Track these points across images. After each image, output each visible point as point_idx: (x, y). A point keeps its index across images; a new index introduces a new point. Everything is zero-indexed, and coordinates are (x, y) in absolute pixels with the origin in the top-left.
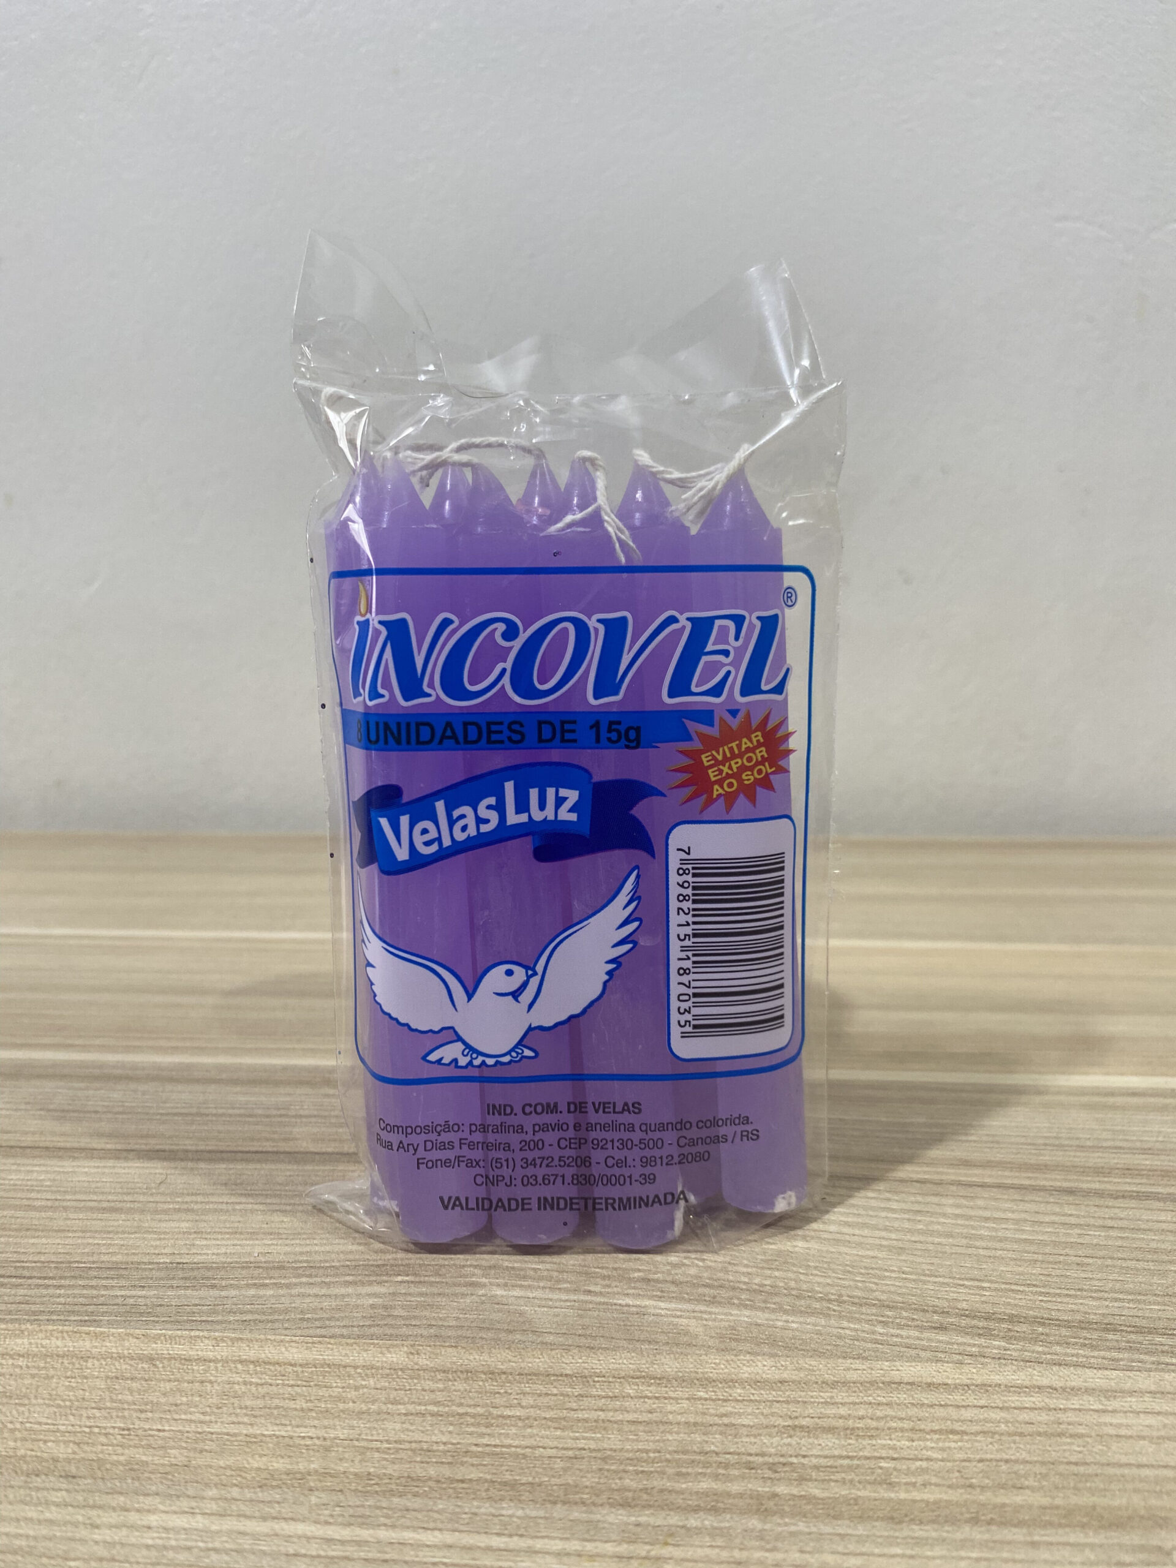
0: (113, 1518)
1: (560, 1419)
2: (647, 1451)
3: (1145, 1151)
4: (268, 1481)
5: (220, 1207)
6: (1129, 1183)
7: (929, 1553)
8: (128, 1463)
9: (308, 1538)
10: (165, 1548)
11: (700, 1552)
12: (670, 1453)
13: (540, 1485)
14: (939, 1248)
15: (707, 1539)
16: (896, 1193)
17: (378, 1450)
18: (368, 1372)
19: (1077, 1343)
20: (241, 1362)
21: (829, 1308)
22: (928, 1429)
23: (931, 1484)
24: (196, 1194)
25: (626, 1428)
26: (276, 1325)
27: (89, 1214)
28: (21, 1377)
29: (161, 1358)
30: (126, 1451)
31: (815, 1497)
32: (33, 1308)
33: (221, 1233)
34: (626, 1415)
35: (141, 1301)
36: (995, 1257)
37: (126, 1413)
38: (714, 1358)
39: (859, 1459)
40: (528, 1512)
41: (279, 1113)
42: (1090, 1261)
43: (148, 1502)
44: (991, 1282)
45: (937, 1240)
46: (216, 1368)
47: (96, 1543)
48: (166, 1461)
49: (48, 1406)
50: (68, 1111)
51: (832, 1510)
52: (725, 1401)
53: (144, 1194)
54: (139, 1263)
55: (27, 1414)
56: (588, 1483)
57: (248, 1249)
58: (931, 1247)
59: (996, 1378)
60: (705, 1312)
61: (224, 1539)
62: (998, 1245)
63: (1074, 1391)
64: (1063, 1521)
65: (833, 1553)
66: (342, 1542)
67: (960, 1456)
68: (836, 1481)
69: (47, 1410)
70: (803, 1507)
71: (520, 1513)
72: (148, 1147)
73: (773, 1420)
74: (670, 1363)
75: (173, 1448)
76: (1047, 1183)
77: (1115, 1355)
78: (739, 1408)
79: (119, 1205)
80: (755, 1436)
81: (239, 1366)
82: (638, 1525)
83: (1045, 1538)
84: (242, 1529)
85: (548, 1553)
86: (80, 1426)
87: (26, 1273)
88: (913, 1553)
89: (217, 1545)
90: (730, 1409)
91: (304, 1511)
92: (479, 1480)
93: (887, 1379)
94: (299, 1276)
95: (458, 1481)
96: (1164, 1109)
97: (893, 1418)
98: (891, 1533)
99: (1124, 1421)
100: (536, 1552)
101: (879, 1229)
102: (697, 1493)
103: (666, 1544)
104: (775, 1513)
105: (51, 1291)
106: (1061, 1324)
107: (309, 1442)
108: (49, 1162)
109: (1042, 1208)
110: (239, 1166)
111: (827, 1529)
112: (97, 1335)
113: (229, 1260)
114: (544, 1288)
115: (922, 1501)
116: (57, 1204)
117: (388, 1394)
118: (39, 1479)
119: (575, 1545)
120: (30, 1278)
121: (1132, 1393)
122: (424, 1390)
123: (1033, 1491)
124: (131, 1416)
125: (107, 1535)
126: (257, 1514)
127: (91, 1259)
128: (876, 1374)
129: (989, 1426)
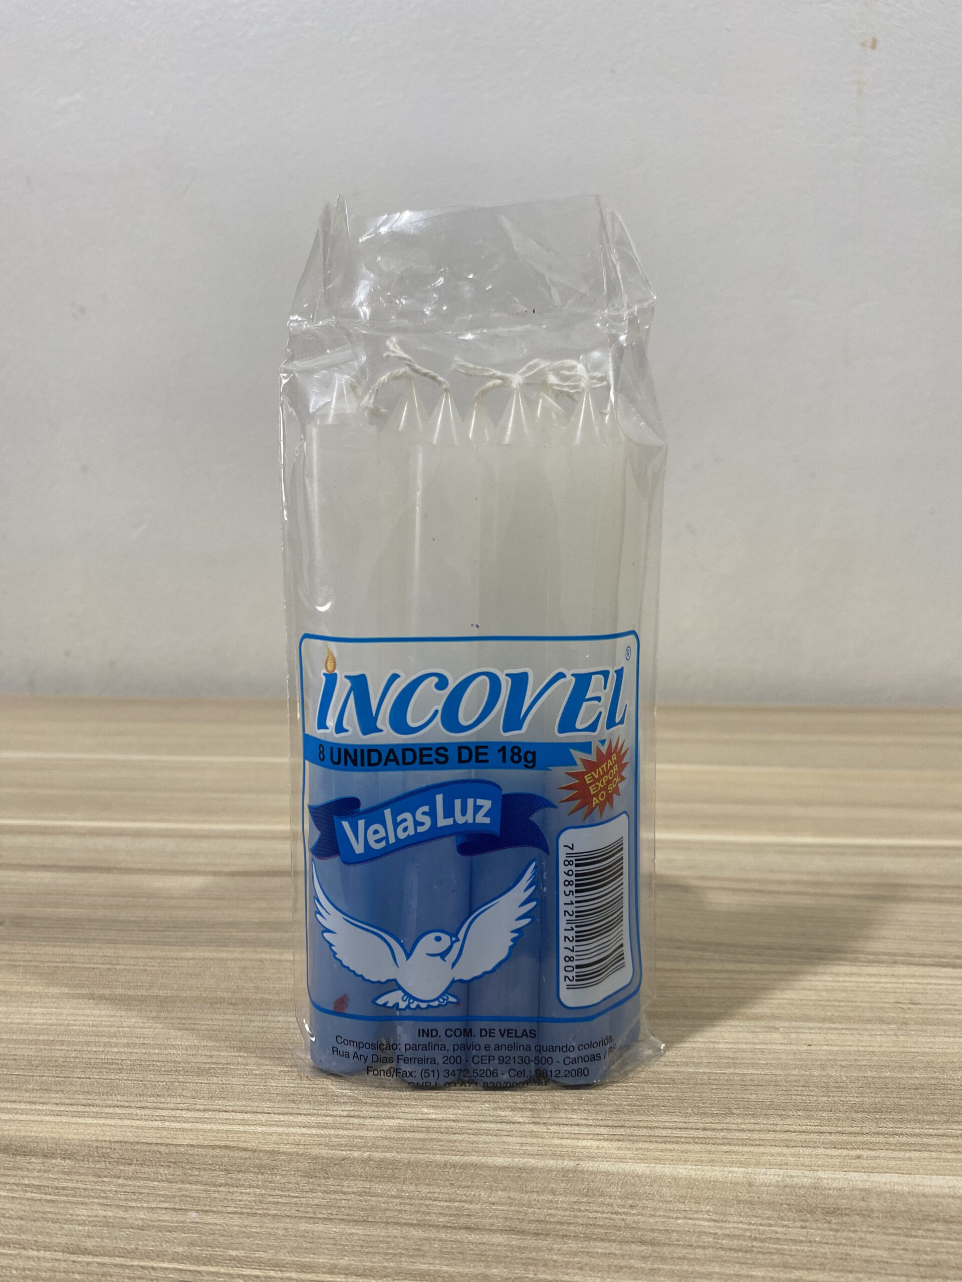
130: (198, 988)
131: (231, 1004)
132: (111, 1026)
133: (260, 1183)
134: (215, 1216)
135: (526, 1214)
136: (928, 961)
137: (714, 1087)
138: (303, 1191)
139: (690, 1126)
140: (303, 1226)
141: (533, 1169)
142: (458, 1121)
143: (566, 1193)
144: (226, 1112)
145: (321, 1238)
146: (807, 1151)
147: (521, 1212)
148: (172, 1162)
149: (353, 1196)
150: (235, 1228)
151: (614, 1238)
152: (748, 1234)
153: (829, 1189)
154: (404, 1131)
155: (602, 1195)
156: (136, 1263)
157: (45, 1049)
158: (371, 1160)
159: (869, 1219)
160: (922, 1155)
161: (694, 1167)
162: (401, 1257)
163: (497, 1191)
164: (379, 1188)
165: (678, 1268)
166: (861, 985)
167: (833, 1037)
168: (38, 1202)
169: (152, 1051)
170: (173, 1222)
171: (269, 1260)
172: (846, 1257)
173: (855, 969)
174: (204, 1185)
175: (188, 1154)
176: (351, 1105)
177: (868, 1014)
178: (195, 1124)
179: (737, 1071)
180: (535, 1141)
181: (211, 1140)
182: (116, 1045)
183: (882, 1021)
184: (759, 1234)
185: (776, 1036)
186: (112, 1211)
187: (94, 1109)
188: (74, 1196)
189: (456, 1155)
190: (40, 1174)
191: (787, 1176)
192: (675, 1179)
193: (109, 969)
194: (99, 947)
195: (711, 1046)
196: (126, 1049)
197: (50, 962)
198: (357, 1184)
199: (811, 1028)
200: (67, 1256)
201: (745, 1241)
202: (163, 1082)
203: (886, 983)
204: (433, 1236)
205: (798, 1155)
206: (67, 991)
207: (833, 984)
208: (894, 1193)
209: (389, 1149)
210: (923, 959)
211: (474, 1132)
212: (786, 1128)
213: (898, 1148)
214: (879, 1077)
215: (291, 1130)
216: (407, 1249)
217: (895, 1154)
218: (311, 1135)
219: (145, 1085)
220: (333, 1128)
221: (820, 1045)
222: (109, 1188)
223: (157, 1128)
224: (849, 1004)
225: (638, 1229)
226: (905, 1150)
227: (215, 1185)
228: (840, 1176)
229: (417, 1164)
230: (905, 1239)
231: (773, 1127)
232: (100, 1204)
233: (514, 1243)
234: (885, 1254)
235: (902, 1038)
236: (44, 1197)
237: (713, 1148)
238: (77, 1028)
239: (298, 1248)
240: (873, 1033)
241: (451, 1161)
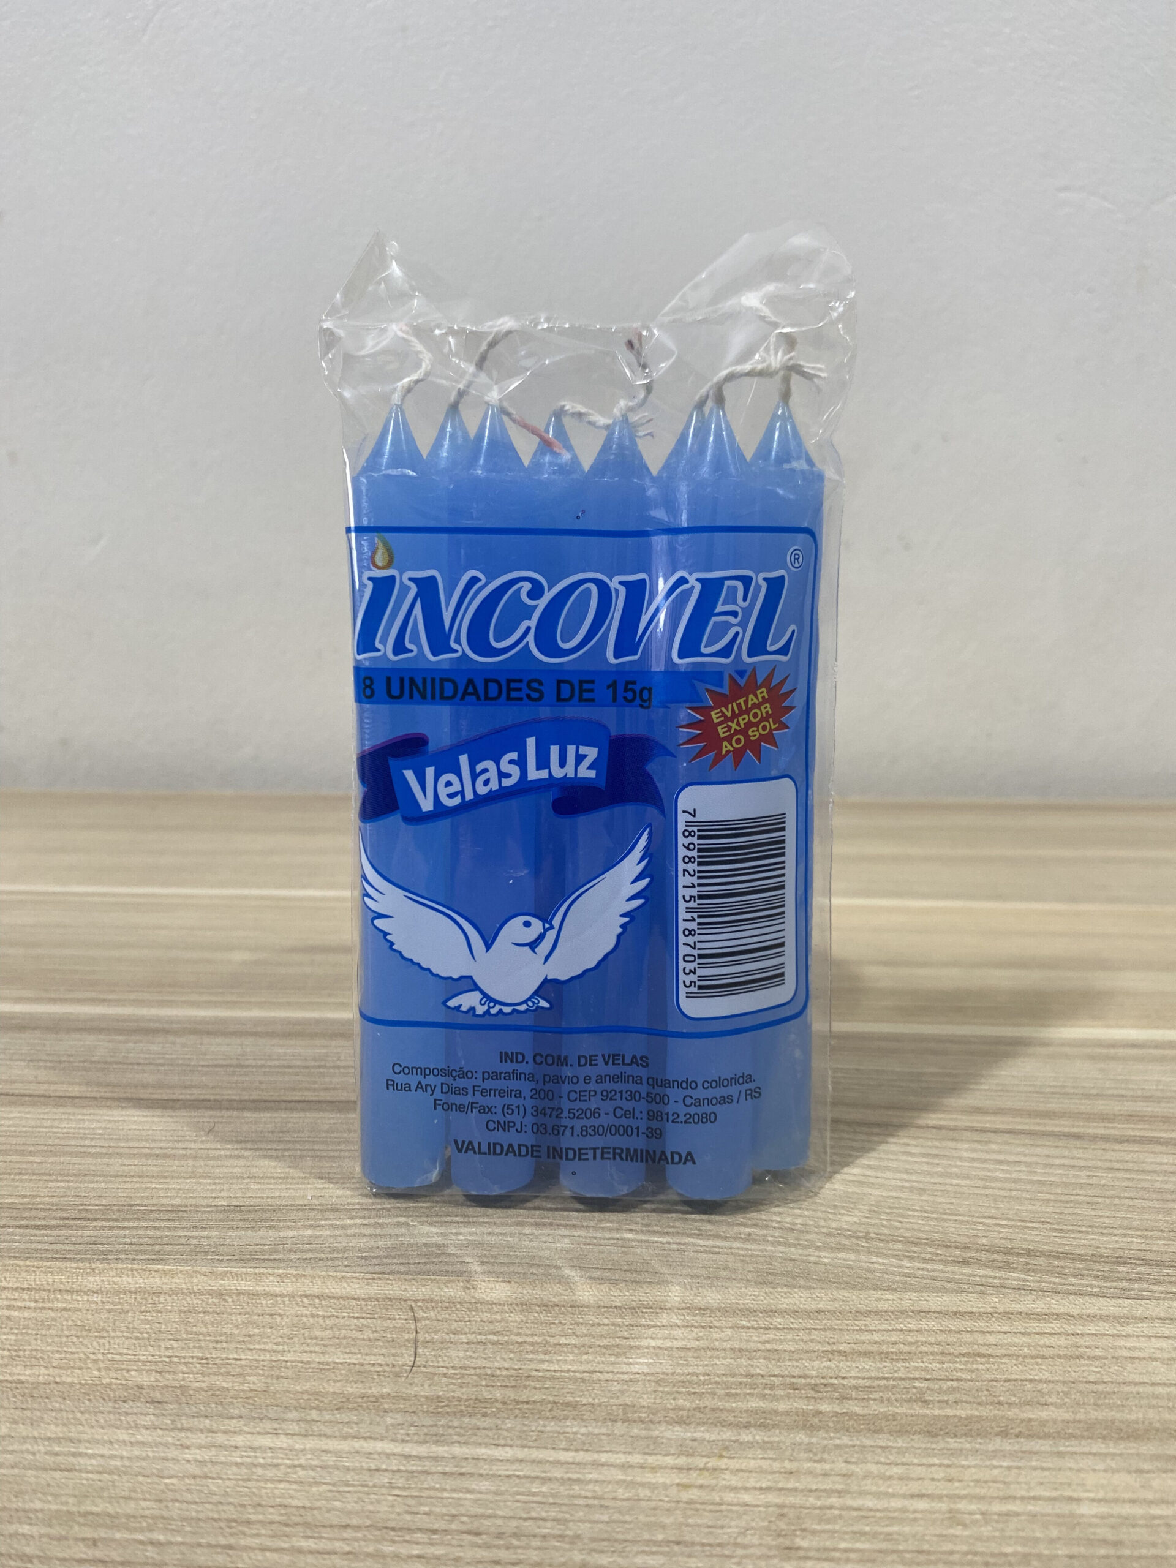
0: (201, 1439)
1: (614, 1346)
2: (697, 1375)
3: (1148, 1099)
4: (343, 1404)
5: (270, 1153)
6: (1133, 1129)
7: (964, 1463)
8: (210, 1389)
9: (388, 1455)
10: (255, 1466)
11: (752, 1464)
12: (718, 1376)
13: (600, 1405)
14: (958, 1189)
15: (759, 1451)
16: (914, 1138)
17: (445, 1375)
18: (429, 1305)
19: (1089, 1275)
20: (306, 1296)
21: (858, 1245)
22: (956, 1352)
23: (962, 1401)
24: (245, 1142)
25: (676, 1354)
26: (336, 1263)
27: (144, 1160)
28: (97, 1311)
29: (230, 1295)
30: (206, 1379)
31: (859, 1415)
32: (102, 1248)
33: (273, 1178)
34: (675, 1342)
35: (204, 1241)
36: (1011, 1197)
37: (203, 1344)
38: (753, 1291)
39: (895, 1379)
40: (590, 1429)
41: (317, 1064)
42: (1100, 1200)
43: (233, 1424)
44: (1008, 1219)
45: (955, 1182)
46: (284, 1302)
47: (188, 1461)
48: (246, 1387)
49: (127, 1338)
50: (110, 1063)
51: (873, 1425)
52: (767, 1329)
53: (195, 1141)
54: (197, 1206)
55: (107, 1346)
56: (645, 1404)
57: (301, 1193)
58: (950, 1188)
59: (1018, 1307)
60: (742, 1249)
61: (309, 1456)
62: (1013, 1186)
63: (1091, 1318)
64: (1085, 1434)
65: (877, 1463)
66: (420, 1458)
67: (988, 1376)
68: (875, 1400)
69: (127, 1342)
70: (845, 1423)
71: (583, 1430)
72: (193, 1098)
73: (812, 1346)
74: (712, 1295)
75: (251, 1375)
76: (1057, 1129)
77: (1126, 1285)
78: (780, 1335)
79: (170, 1152)
80: (797, 1360)
81: (305, 1300)
82: (695, 1440)
83: (1069, 1449)
84: (324, 1447)
85: (612, 1465)
86: (160, 1356)
87: (91, 1216)
88: (950, 1463)
89: (302, 1461)
90: (772, 1336)
91: (381, 1430)
92: (542, 1402)
93: (917, 1308)
94: (352, 1218)
95: (523, 1402)
96: (1163, 1059)
97: (923, 1343)
98: (929, 1445)
99: (1137, 1345)
100: (603, 1465)
101: (901, 1172)
102: (747, 1411)
103: (721, 1456)
104: (819, 1428)
105: (116, 1232)
106: (1073, 1257)
107: (379, 1369)
108: (97, 1111)
109: (1053, 1152)
110: (283, 1115)
111: (868, 1442)
112: (165, 1273)
113: (284, 1202)
114: (587, 1227)
115: (955, 1416)
116: (111, 1150)
117: (450, 1325)
118: (126, 1405)
119: (637, 1459)
120: (95, 1220)
121: (1143, 1319)
122: (482, 1321)
123: (1056, 1407)
124: (208, 1346)
125: (199, 1454)
126: (337, 1434)
127: (150, 1202)
128: (906, 1304)
129: (1013, 1350)
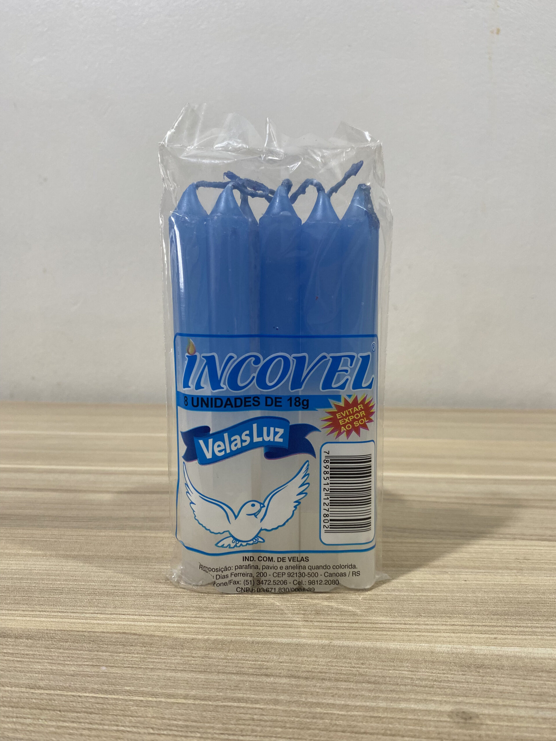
130: (107, 551)
131: (127, 559)
132: (56, 571)
133: (143, 652)
134: (117, 669)
135: (300, 668)
136: (534, 538)
137: (410, 602)
138: (168, 656)
139: (396, 622)
140: (169, 674)
141: (304, 645)
142: (260, 620)
143: (324, 657)
144: (124, 615)
145: (179, 680)
146: (465, 635)
147: (297, 667)
148: (91, 641)
149: (198, 658)
150: (129, 675)
151: (352, 680)
152: (431, 678)
153: (478, 655)
154: (229, 625)
155: (345, 658)
156: (70, 693)
157: (17, 582)
158: (209, 640)
159: (502, 670)
160: (532, 637)
161: (399, 643)
162: (226, 690)
163: (283, 656)
164: (213, 654)
165: (390, 696)
166: (496, 550)
167: (479, 577)
168: (12, 662)
169: (80, 583)
170: (92, 672)
171: (148, 692)
172: (489, 690)
173: (491, 542)
174: (111, 653)
175: (101, 637)
176: (197, 611)
177: (500, 565)
178: (106, 621)
179: (424, 594)
180: (305, 630)
181: (114, 629)
182: (59, 580)
183: (507, 568)
184: (438, 678)
185: (446, 576)
186: (55, 666)
187: (46, 613)
188: (33, 659)
189: (259, 637)
190: (13, 647)
191: (454, 648)
192: (388, 649)
193: (56, 541)
194: (50, 530)
195: (409, 581)
196: (65, 582)
197: (21, 537)
198: (200, 652)
199: (467, 572)
200: (28, 690)
201: (429, 681)
202: (86, 599)
203: (510, 549)
204: (245, 679)
205: (460, 637)
206: (30, 552)
207: (479, 549)
208: (516, 657)
209: (220, 634)
210: (531, 537)
211: (270, 625)
212: (453, 623)
213: (518, 634)
214: (506, 597)
215: (162, 624)
216: (230, 686)
217: (516, 637)
218: (173, 627)
219: (76, 601)
220: (186, 623)
221: (472, 581)
222: (54, 655)
223: (84, 623)
224: (489, 560)
225: (366, 675)
226: (523, 635)
227: (116, 653)
228: (484, 648)
229: (236, 642)
230: (523, 681)
231: (445, 623)
232: (48, 663)
233: (293, 683)
234: (511, 689)
235: (520, 577)
236: (16, 659)
237: (410, 634)
238: (36, 571)
239: (166, 685)
240: (503, 574)
241: (256, 640)
